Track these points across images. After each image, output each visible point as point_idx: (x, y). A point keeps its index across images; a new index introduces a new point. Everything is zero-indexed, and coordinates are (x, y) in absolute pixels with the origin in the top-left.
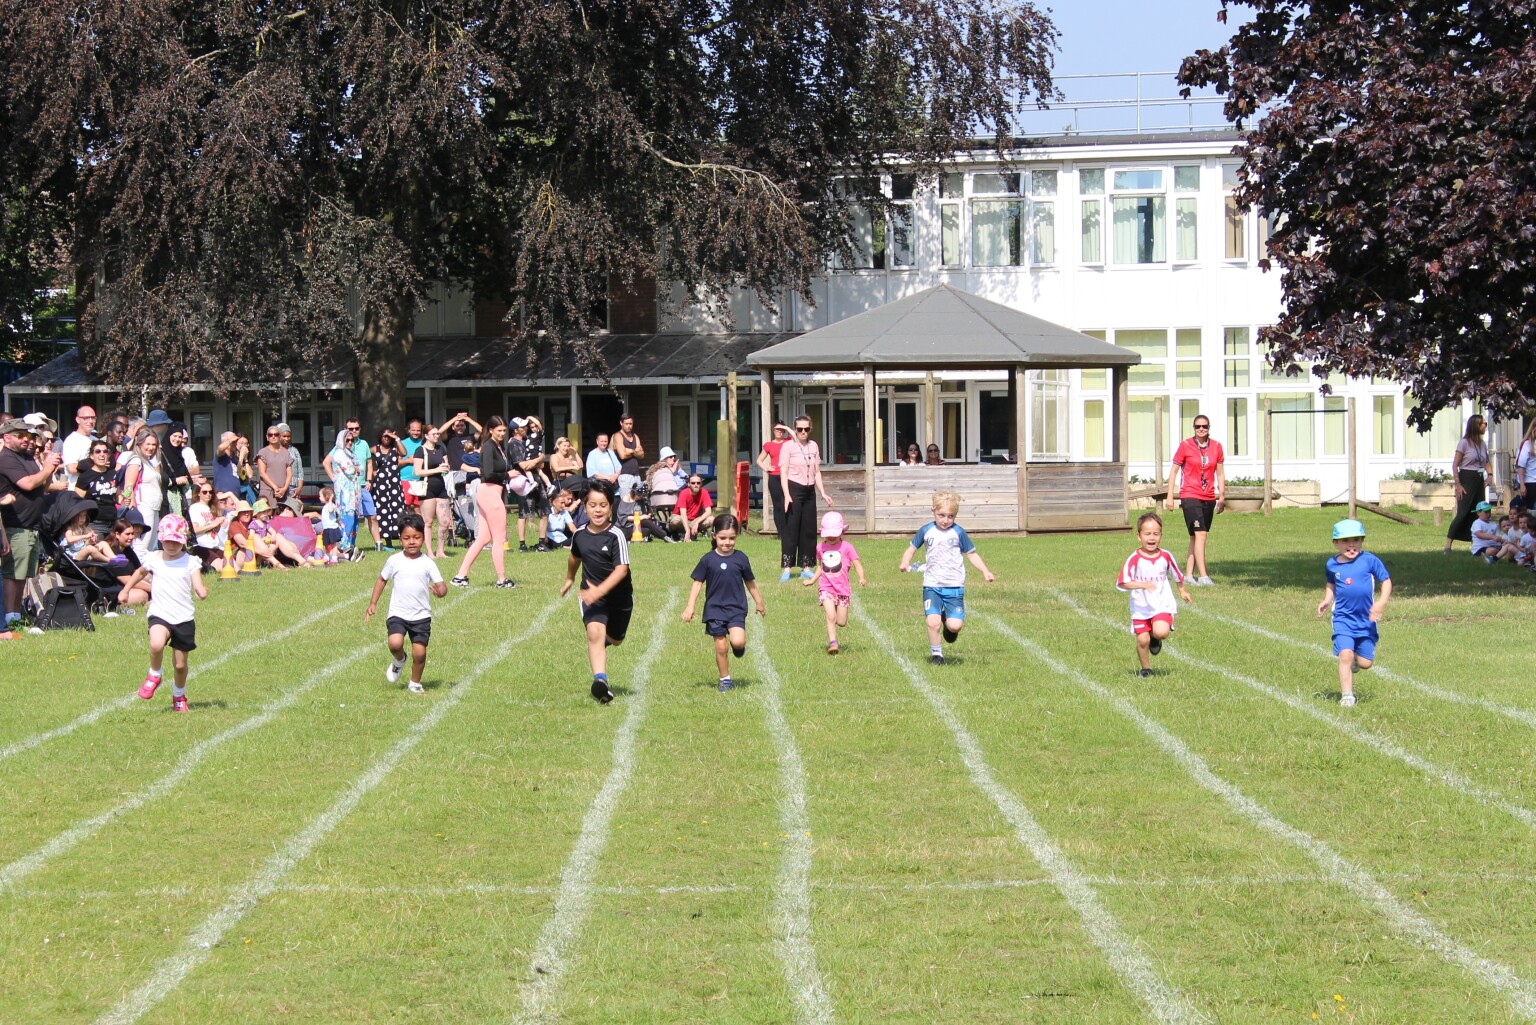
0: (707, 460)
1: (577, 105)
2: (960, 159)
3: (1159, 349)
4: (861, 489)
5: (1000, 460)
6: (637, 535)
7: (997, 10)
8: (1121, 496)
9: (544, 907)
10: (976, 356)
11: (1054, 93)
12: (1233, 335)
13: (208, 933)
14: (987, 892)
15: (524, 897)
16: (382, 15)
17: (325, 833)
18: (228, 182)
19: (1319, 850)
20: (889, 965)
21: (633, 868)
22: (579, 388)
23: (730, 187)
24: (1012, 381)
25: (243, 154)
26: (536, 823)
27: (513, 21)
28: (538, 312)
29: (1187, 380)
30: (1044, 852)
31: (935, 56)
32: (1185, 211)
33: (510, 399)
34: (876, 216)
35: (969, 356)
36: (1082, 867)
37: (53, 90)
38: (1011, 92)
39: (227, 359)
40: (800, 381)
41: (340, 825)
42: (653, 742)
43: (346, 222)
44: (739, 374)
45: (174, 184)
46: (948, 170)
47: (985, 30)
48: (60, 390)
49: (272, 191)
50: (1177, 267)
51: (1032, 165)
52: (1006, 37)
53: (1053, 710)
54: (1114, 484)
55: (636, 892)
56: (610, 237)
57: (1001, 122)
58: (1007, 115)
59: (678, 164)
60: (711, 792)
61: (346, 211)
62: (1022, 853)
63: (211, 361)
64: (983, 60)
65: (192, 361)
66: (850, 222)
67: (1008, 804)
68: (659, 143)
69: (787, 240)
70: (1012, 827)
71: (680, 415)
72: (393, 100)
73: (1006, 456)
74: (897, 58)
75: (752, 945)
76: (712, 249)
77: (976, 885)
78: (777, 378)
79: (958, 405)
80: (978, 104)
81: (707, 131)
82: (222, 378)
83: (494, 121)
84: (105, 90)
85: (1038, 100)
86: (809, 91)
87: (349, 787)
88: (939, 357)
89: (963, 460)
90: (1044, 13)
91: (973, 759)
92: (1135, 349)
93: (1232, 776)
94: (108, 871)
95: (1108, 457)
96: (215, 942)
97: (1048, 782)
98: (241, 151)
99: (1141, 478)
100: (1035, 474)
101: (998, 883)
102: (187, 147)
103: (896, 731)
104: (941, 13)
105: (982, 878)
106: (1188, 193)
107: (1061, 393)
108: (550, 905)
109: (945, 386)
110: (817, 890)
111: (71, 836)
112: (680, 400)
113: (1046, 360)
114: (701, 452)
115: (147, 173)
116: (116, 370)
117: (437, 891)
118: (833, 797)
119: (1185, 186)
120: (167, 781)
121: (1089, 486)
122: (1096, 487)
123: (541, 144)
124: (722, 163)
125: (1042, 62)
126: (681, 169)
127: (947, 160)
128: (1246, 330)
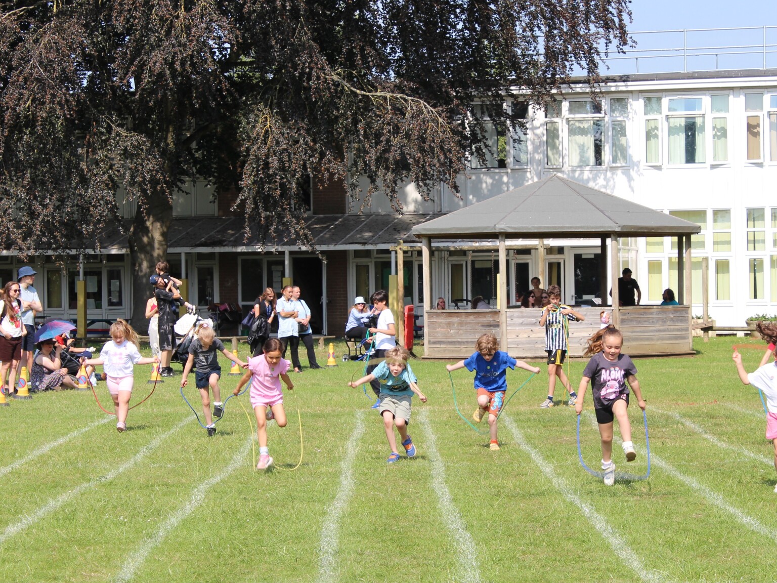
2: (562, 91)
4: (497, 325)
5: (592, 304)
8: (687, 330)
10: (582, 227)
11: (629, 41)
12: (754, 215)
22: (291, 253)
23: (399, 110)
24: (604, 246)
29: (720, 246)
32: (718, 127)
35: (576, 227)
38: (599, 41)
40: (448, 247)
44: (405, 242)
50: (713, 167)
51: (610, 95)
54: (681, 321)
57: (591, 62)
58: (596, 58)
59: (363, 92)
61: (118, 126)
64: (577, 18)
66: (484, 134)
68: (349, 78)
69: (442, 150)
71: (362, 271)
72: (152, 45)
74: (516, 18)
76: (387, 157)
78: (434, 244)
79: (559, 264)
80: (574, 50)
81: (383, 69)
85: (618, 47)
88: (555, 228)
92: (693, 223)
99: (695, 316)
100: (625, 314)
106: (720, 114)
107: (632, 254)
109: (550, 250)
112: (363, 261)
113: (633, 230)
119: (718, 109)
121: (665, 322)
122: (669, 323)
123: (263, 79)
124: (393, 92)
125: (621, 20)
126: (363, 96)
127: (554, 91)
128: (762, 210)
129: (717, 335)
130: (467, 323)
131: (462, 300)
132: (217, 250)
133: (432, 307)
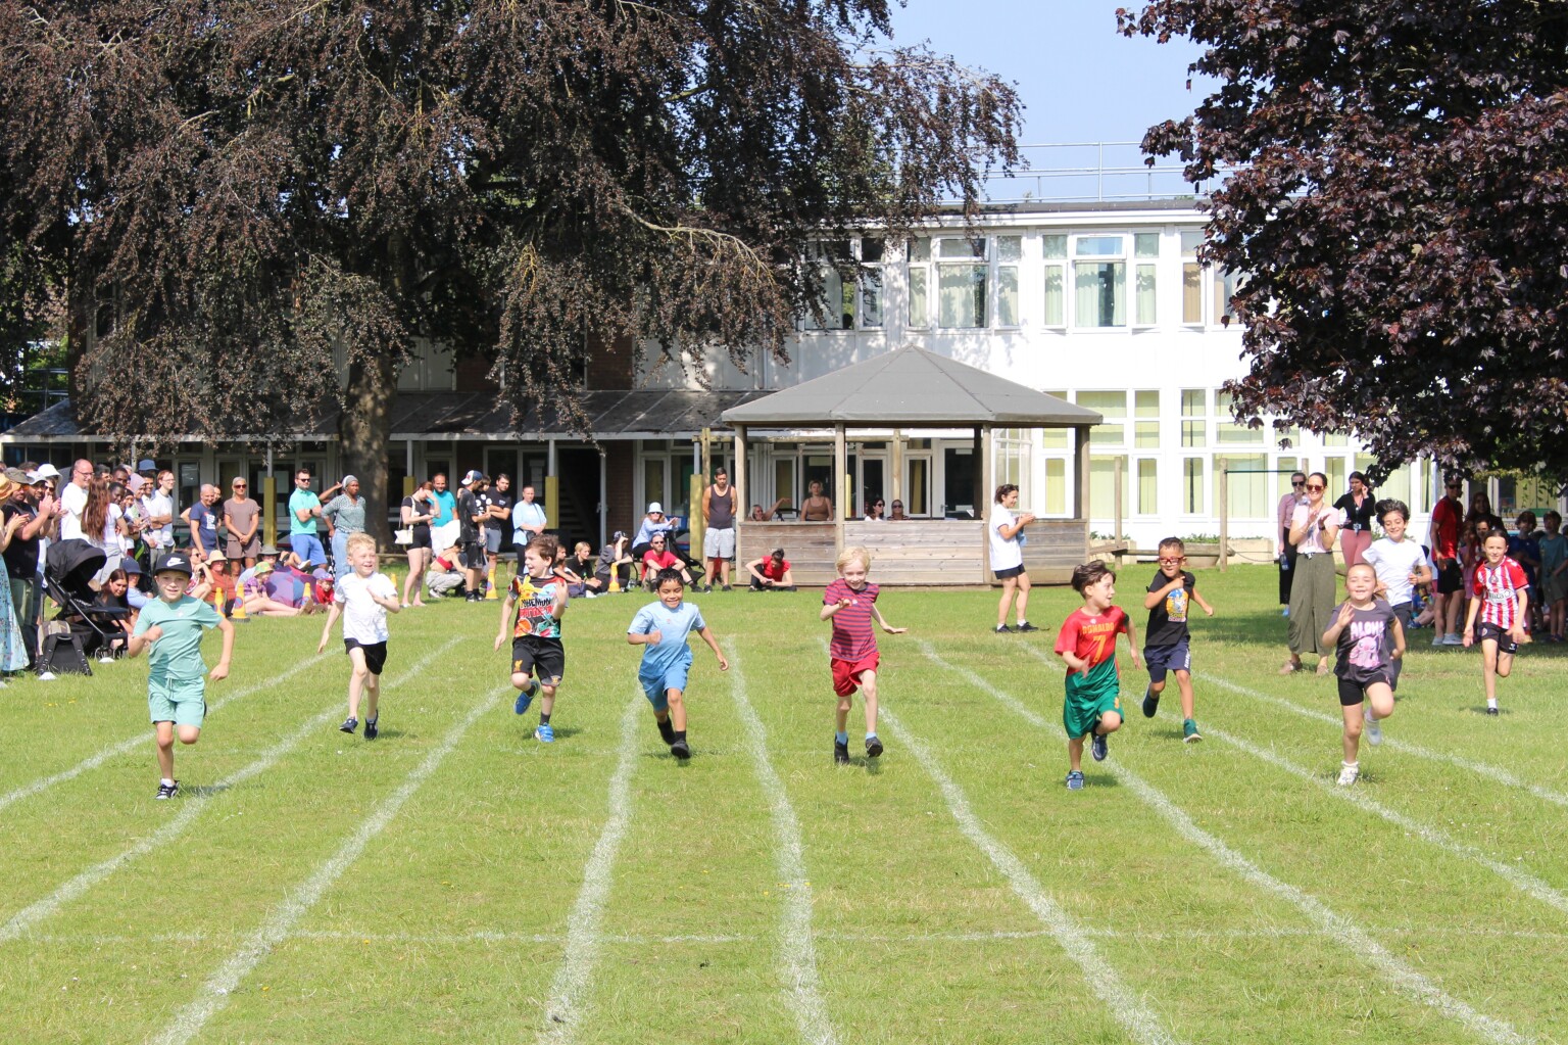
0: (680, 512)
1: (560, 168)
2: (927, 225)
3: (1117, 410)
4: (832, 543)
5: (964, 516)
6: (614, 585)
7: (966, 81)
8: (1083, 551)
9: (554, 955)
10: (944, 415)
11: (1020, 161)
12: (1190, 397)
13: (224, 980)
14: (988, 943)
15: (534, 945)
16: (369, 77)
17: (334, 879)
18: (220, 239)
19: (1309, 904)
20: (899, 1016)
21: (638, 917)
22: (557, 443)
23: (705, 250)
24: (978, 440)
25: (232, 212)
26: (540, 871)
27: (495, 87)
28: (519, 370)
29: (1145, 440)
30: (1040, 903)
31: (905, 124)
32: (1145, 276)
33: (490, 452)
34: (845, 277)
35: (937, 415)
36: (1078, 919)
37: (50, 148)
38: (977, 160)
39: (216, 411)
40: (772, 437)
41: (347, 871)
42: (647, 791)
43: (334, 278)
44: (712, 430)
45: (168, 240)
46: (917, 234)
47: (953, 101)
48: (51, 440)
49: (263, 247)
50: (1136, 331)
51: (996, 232)
52: (973, 107)
53: (1033, 762)
54: (1076, 540)
55: (642, 941)
56: (590, 297)
57: (968, 188)
58: (974, 182)
59: (655, 227)
60: (707, 842)
61: (333, 267)
62: (1018, 905)
63: (201, 413)
64: (950, 127)
65: (181, 412)
66: (821, 284)
67: (1001, 856)
68: (637, 206)
69: (761, 302)
70: (1006, 878)
71: (654, 468)
72: (379, 160)
73: (971, 512)
74: (868, 126)
75: (762, 995)
76: (689, 311)
77: (976, 937)
78: (750, 434)
79: (924, 462)
80: (945, 171)
81: (683, 196)
82: (212, 428)
83: (477, 182)
84: (101, 148)
85: (1004, 168)
86: (781, 157)
87: (352, 834)
88: (909, 415)
89: (928, 515)
90: (1010, 85)
91: (961, 811)
92: (1097, 410)
93: (1216, 830)
94: (122, 915)
95: (1070, 514)
96: (232, 988)
97: (1037, 834)
98: (233, 208)
99: (1099, 534)
101: (998, 934)
102: (180, 205)
103: (883, 781)
104: (911, 84)
105: (982, 929)
106: (1147, 259)
107: (1023, 451)
108: (559, 953)
109: (912, 443)
110: (821, 940)
111: (83, 881)
112: (655, 455)
113: (1011, 420)
114: (674, 506)
115: (142, 229)
116: (109, 420)
117: (446, 939)
118: (828, 847)
119: (1144, 252)
120: (174, 825)
121: (1052, 541)
122: (1058, 542)
123: (523, 206)
124: (698, 226)
125: (1008, 132)
126: (659, 231)
127: (915, 225)
128: (1203, 391)
129: (1139, 562)
130: (793, 539)
131: (790, 510)
132: (457, 437)
133: (747, 517)
